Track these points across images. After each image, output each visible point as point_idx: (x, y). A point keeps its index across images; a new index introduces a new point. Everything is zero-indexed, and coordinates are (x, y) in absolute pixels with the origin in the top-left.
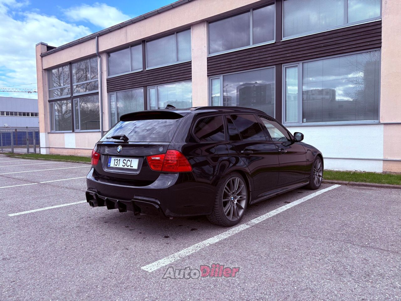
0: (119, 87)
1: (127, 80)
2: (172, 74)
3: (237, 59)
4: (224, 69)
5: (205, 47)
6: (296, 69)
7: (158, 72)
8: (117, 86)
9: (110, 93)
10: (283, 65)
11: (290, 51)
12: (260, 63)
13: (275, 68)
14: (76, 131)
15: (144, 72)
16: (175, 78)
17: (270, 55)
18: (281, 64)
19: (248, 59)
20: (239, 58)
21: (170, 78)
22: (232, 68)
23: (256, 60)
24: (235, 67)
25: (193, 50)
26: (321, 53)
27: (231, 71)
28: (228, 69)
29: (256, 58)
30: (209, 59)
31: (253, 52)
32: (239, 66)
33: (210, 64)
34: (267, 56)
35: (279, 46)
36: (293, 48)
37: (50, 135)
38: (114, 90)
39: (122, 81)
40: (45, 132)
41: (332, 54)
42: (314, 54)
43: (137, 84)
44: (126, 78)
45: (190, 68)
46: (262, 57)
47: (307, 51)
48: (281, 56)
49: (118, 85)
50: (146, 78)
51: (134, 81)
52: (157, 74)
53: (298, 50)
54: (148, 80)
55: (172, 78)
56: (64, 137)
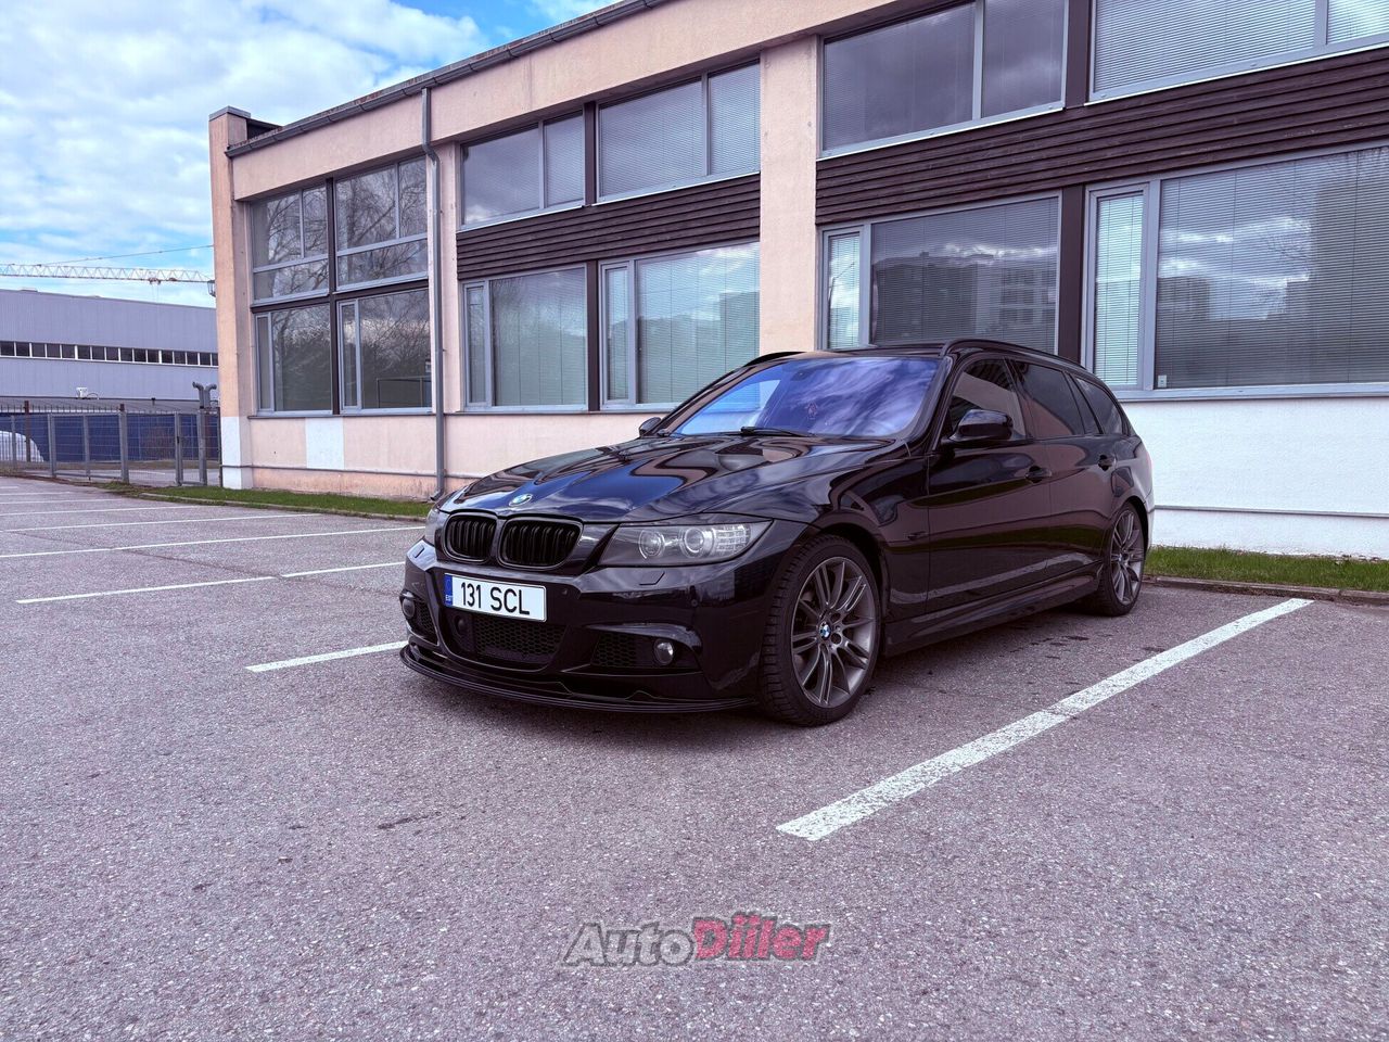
0: (500, 264)
1: (530, 238)
2: (689, 217)
3: (923, 166)
4: (875, 203)
5: (810, 125)
6: (1138, 202)
7: (638, 210)
8: (493, 258)
9: (470, 284)
10: (1088, 188)
11: (1116, 141)
12: (1006, 181)
13: (1060, 199)
14: (345, 410)
15: (590, 211)
16: (701, 231)
17: (1044, 154)
18: (1084, 184)
19: (963, 169)
20: (931, 163)
21: (683, 234)
22: (905, 198)
23: (994, 173)
24: (915, 196)
25: (766, 134)
26: (1229, 145)
27: (903, 208)
28: (893, 200)
29: (992, 164)
30: (823, 168)
31: (982, 143)
32: (932, 193)
33: (824, 184)
34: (1033, 157)
35: (1075, 124)
36: (1129, 128)
37: (257, 424)
38: (483, 273)
39: (511, 241)
40: (240, 415)
41: (1270, 150)
42: (1206, 150)
43: (563, 254)
44: (526, 231)
45: (754, 196)
46: (1014, 160)
47: (1179, 138)
48: (1085, 158)
49: (498, 257)
50: (597, 233)
51: (555, 241)
52: (636, 218)
53: (1146, 136)
54: (602, 239)
55: (691, 233)
56: (303, 431)
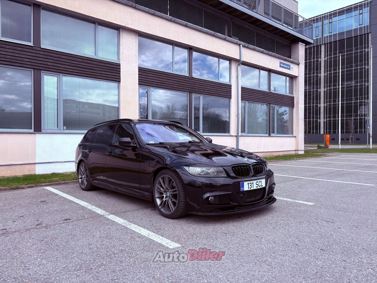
11: (51, 61)
13: (33, 72)
18: (41, 70)
35: (39, 52)
42: (75, 71)
